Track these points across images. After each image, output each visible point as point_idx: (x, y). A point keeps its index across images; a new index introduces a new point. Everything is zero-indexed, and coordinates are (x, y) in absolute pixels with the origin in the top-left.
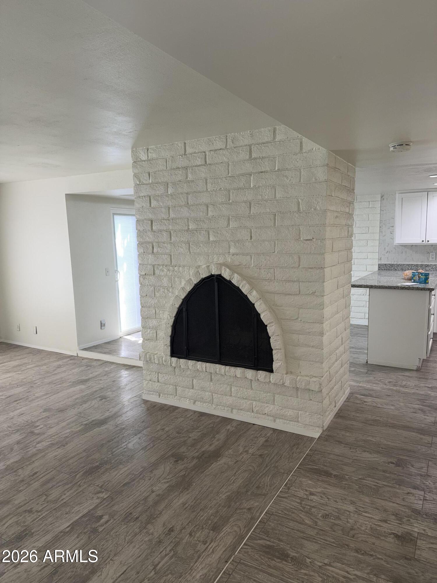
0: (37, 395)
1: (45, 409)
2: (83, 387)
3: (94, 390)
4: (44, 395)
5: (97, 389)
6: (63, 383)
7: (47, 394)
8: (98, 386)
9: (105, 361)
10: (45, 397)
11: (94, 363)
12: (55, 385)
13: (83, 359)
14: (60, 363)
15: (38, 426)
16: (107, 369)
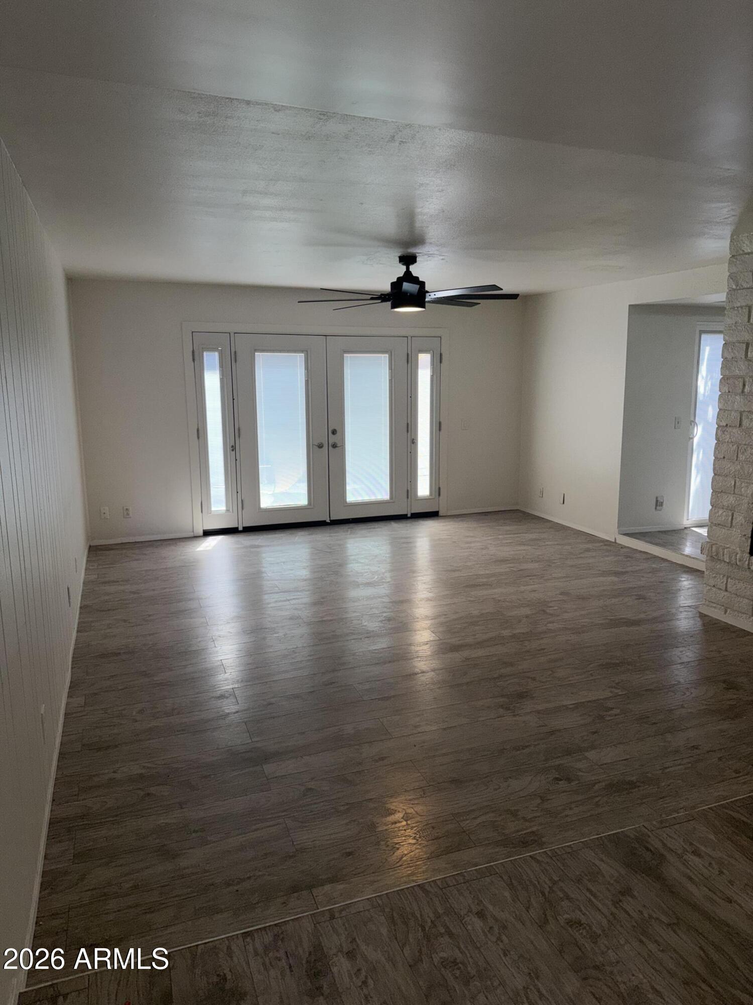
0: (554, 575)
1: (562, 592)
2: (615, 579)
3: (631, 586)
4: (564, 577)
5: (635, 586)
6: (590, 569)
7: (567, 577)
8: (636, 583)
9: (655, 556)
10: (564, 580)
11: (638, 556)
12: (578, 569)
13: (623, 547)
14: (590, 546)
15: (551, 607)
16: (654, 566)
